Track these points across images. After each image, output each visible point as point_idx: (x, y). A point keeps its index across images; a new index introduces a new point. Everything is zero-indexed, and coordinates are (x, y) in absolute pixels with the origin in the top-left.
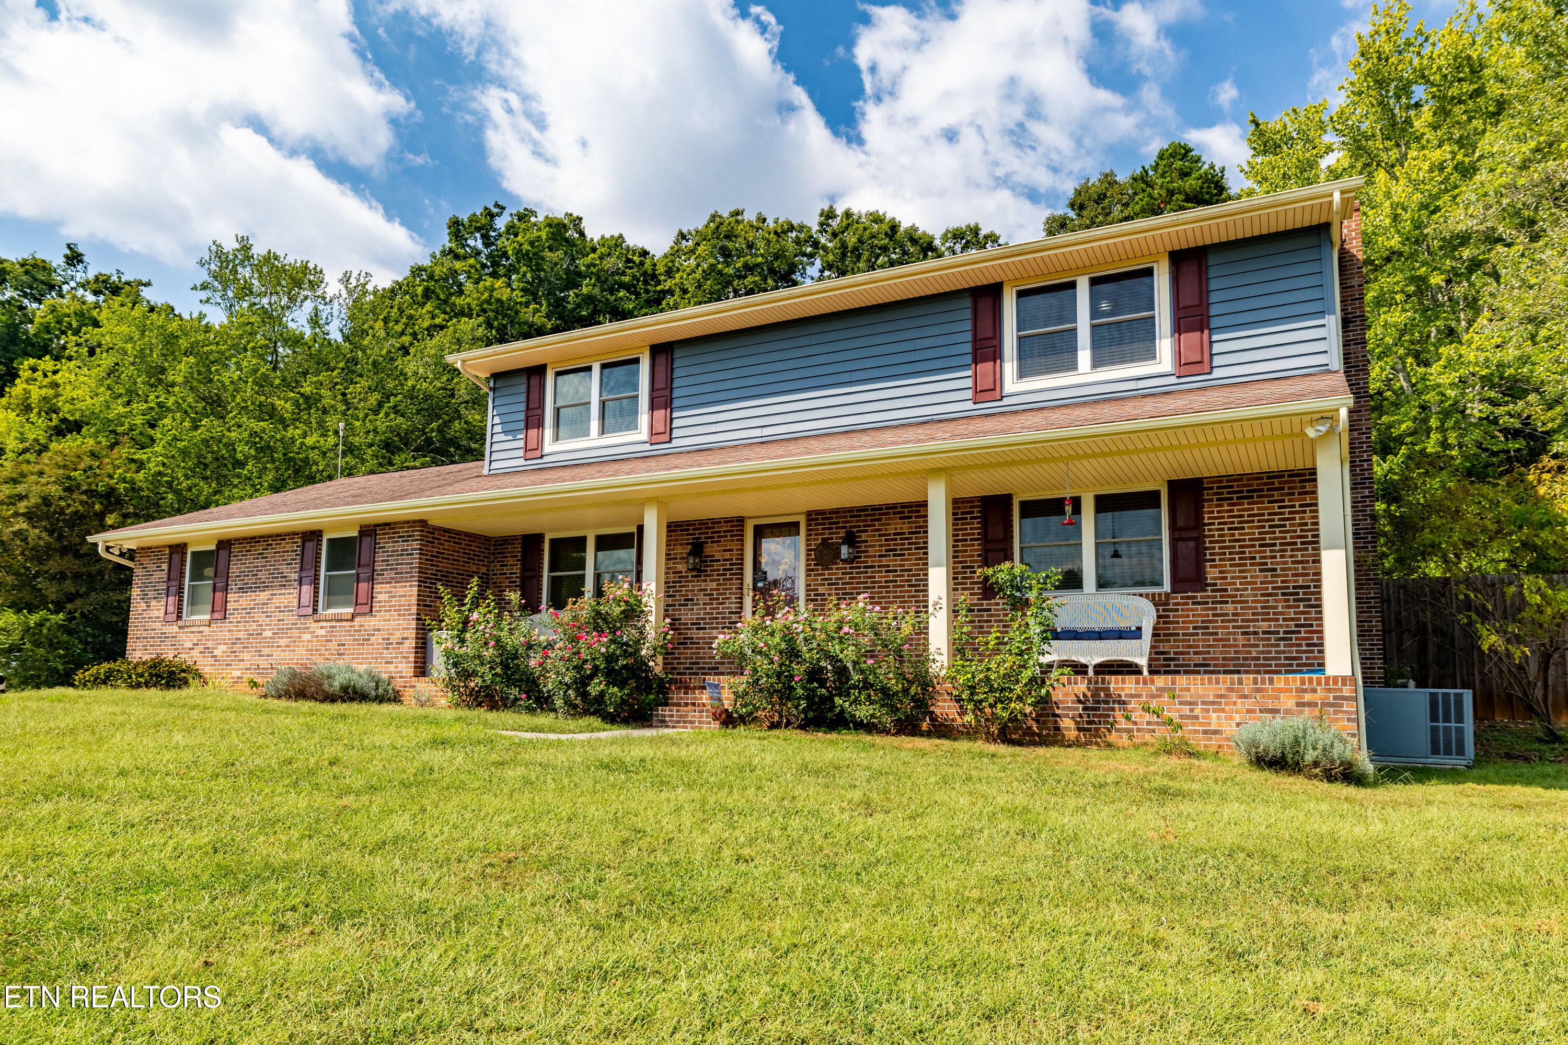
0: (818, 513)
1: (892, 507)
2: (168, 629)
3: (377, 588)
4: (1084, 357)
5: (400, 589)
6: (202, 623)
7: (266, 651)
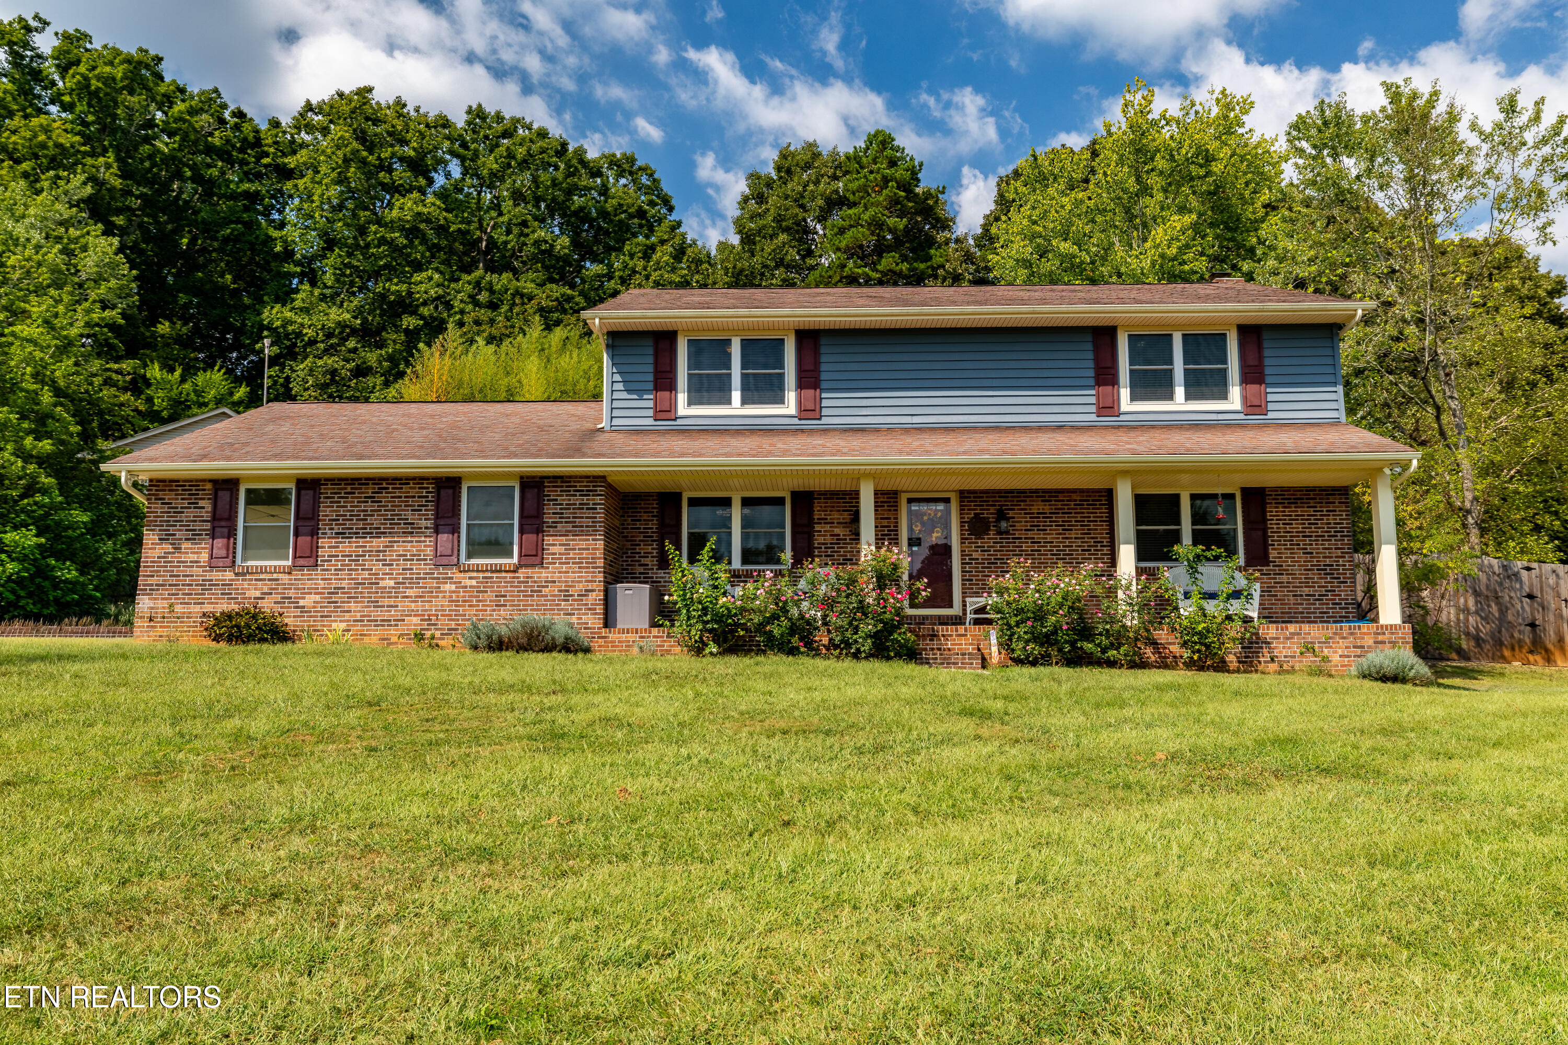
0: (969, 492)
1: (1036, 491)
2: (216, 575)
3: (549, 540)
4: (1180, 392)
5: (580, 543)
6: (277, 570)
7: (386, 602)
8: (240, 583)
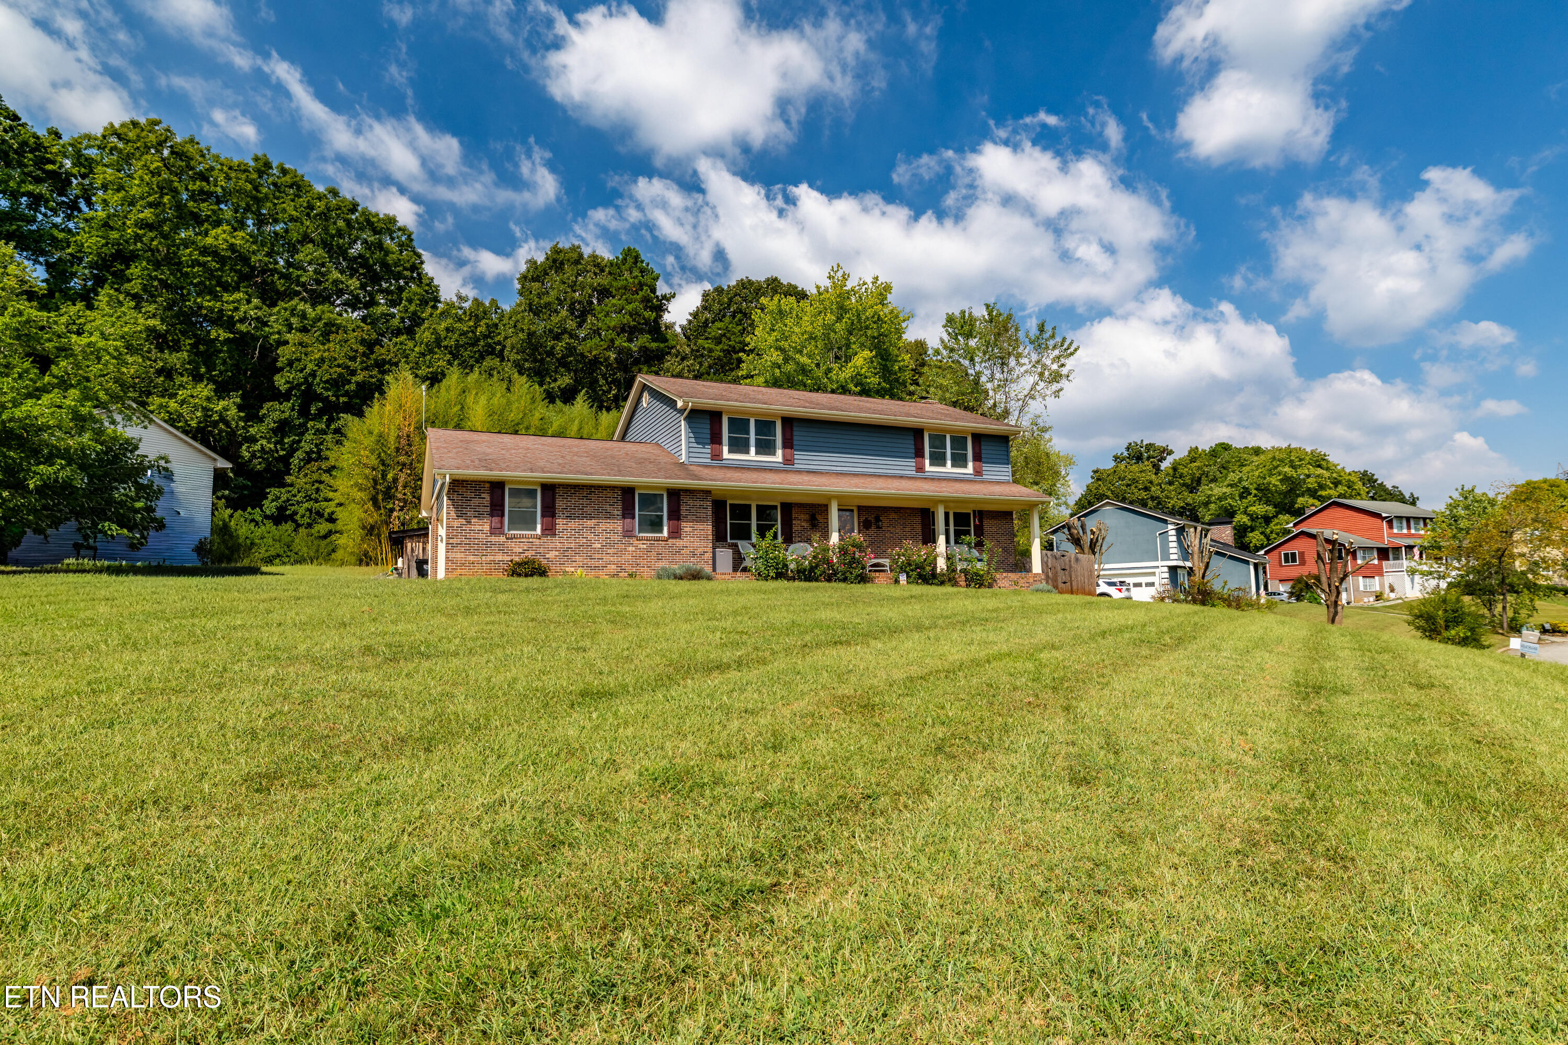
0: (863, 506)
2: (494, 539)
3: (684, 524)
4: (949, 463)
5: (700, 526)
6: (532, 537)
7: (596, 556)
8: (510, 544)
